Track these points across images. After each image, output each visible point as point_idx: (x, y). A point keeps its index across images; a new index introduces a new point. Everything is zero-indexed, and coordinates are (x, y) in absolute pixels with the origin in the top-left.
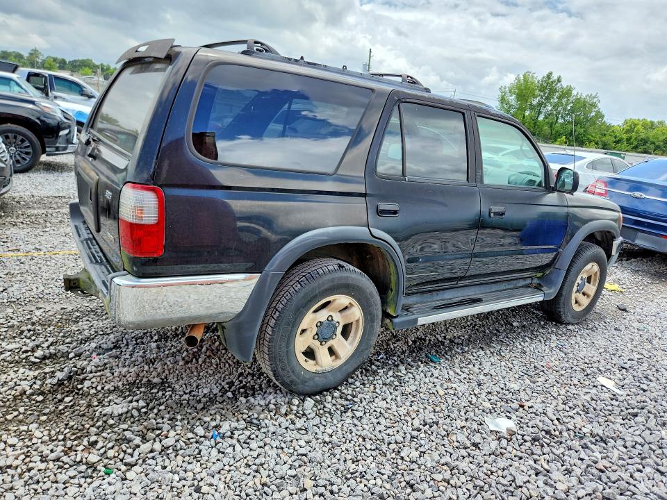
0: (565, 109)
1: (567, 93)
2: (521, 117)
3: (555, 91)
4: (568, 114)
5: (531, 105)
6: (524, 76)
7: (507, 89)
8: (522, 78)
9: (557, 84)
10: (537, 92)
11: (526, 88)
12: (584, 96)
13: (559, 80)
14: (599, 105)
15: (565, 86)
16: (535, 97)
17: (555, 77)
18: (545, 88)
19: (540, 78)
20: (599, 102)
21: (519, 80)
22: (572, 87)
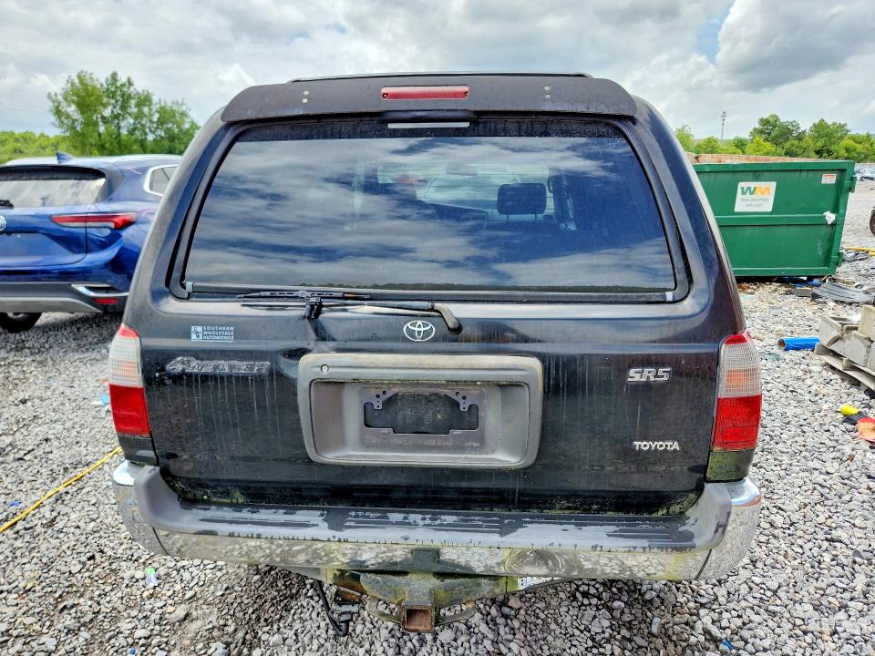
0: (151, 122)
1: (145, 100)
2: (96, 134)
3: (130, 97)
4: (157, 128)
5: (103, 118)
6: (79, 77)
7: (60, 98)
8: (76, 81)
9: (129, 88)
10: (105, 100)
11: (89, 94)
12: (169, 103)
13: (130, 83)
14: (191, 113)
15: (140, 91)
16: (105, 106)
17: (122, 78)
18: (114, 93)
19: (103, 80)
20: (190, 110)
21: (73, 84)
22: (150, 91)
